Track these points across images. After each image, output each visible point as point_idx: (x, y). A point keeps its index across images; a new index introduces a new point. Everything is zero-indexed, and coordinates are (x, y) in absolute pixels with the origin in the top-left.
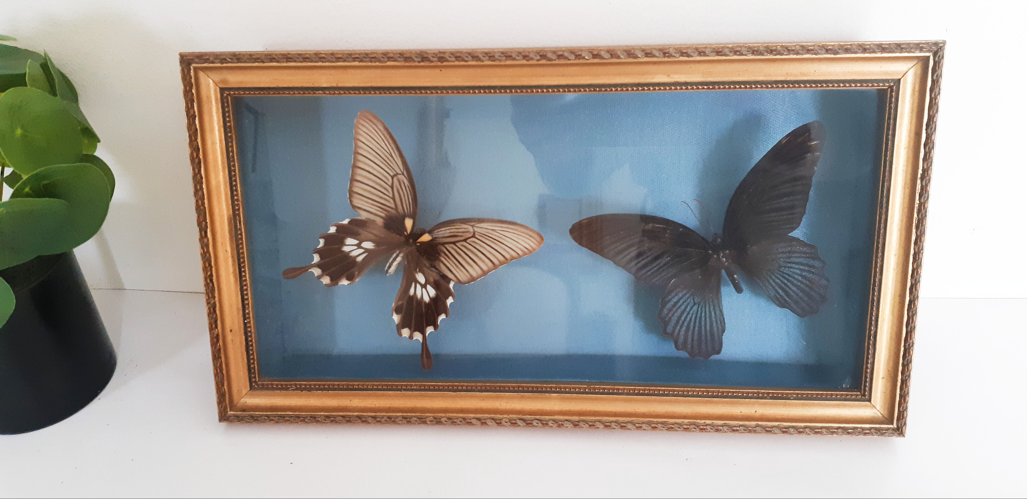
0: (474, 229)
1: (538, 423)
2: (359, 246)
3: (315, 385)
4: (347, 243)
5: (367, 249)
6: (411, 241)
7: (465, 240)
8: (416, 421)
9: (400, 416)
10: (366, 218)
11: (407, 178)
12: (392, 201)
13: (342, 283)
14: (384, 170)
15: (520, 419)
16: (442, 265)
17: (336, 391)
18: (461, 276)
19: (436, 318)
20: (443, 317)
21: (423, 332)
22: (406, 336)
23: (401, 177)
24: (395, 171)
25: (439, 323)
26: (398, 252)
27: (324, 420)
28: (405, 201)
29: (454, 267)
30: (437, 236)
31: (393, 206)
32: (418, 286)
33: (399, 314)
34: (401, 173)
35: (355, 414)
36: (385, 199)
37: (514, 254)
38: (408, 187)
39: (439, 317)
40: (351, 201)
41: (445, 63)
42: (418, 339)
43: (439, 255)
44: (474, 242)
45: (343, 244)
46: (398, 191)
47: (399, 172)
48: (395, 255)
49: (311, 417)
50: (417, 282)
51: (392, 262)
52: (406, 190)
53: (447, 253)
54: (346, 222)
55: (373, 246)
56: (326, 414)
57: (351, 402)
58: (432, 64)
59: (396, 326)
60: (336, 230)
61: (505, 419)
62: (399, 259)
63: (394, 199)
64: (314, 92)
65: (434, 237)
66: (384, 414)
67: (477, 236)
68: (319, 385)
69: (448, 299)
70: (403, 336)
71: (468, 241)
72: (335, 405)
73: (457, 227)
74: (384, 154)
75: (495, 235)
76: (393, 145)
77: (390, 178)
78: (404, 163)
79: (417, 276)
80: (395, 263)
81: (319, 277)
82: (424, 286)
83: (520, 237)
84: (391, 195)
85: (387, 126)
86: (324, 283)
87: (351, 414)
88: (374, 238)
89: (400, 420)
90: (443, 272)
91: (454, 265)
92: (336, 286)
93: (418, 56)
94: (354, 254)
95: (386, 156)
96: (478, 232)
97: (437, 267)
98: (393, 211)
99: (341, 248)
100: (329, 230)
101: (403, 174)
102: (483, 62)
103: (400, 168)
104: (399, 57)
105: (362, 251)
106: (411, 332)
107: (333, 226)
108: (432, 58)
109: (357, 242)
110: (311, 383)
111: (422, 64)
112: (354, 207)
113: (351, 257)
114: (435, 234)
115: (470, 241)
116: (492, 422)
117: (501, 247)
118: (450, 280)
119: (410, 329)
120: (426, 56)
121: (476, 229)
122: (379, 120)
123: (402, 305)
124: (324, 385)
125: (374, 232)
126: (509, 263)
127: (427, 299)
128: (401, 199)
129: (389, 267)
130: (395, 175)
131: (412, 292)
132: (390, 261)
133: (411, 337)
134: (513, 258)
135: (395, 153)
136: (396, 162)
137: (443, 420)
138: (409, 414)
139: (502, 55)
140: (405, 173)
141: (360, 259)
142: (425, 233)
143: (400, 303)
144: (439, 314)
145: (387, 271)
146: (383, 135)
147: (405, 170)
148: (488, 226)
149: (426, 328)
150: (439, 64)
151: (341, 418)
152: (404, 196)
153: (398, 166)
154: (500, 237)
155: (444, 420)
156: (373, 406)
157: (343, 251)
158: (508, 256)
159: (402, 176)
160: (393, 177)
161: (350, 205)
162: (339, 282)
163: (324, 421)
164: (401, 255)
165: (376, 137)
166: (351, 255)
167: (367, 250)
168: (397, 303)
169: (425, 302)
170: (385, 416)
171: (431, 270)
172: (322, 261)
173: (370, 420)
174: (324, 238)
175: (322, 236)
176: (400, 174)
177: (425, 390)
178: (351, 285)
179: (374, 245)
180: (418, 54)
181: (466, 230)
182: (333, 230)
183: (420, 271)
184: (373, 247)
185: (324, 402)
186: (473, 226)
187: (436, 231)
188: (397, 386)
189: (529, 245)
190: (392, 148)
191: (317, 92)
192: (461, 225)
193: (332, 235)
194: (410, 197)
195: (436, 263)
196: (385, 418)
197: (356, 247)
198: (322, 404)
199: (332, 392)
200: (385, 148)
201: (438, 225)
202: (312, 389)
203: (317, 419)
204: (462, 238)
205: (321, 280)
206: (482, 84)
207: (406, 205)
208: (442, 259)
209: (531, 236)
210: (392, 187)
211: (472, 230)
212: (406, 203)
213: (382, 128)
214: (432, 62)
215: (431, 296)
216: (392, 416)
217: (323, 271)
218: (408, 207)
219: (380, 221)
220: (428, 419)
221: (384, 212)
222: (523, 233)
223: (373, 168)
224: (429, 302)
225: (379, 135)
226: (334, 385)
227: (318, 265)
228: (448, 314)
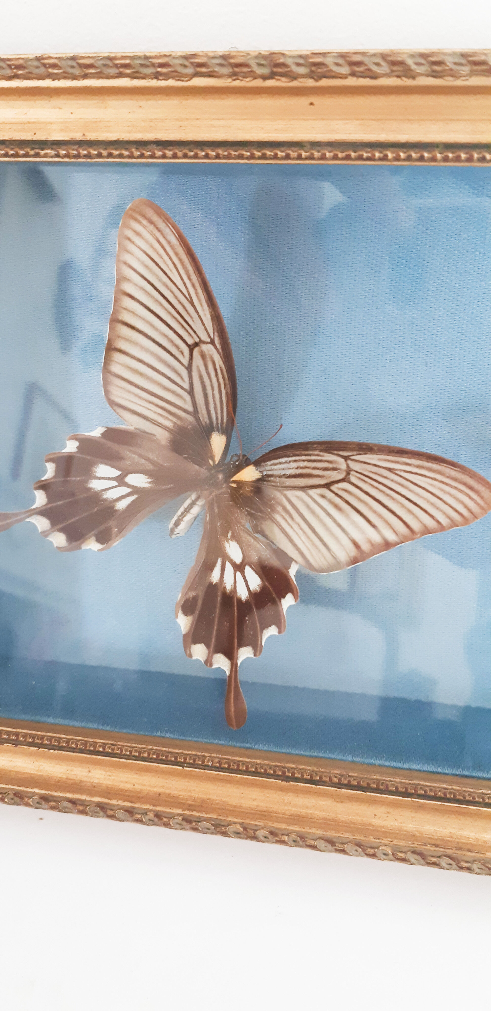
0: (348, 466)
1: (450, 864)
2: (121, 481)
3: (25, 736)
4: (98, 475)
5: (136, 487)
6: (221, 476)
7: (327, 486)
8: (208, 829)
9: (179, 815)
10: (136, 429)
11: (220, 351)
12: (188, 398)
13: (88, 548)
14: (175, 332)
15: (414, 852)
16: (276, 530)
17: (64, 752)
18: (312, 555)
19: (259, 633)
20: (272, 631)
21: (230, 655)
22: (200, 659)
23: (208, 349)
24: (198, 336)
25: (263, 644)
26: (194, 497)
27: (38, 803)
28: (214, 398)
29: (300, 538)
30: (269, 473)
31: (190, 408)
32: (229, 566)
33: (190, 615)
34: (209, 340)
35: (96, 799)
36: (173, 392)
37: (430, 523)
38: (222, 370)
39: (265, 632)
40: (107, 392)
41: (324, 82)
42: (222, 667)
43: (273, 510)
44: (346, 491)
45: (89, 474)
46: (201, 377)
47: (205, 338)
48: (188, 502)
49: (15, 794)
50: (226, 558)
51: (183, 515)
52: (217, 375)
53: (289, 507)
54: (97, 433)
55: (150, 483)
56: (43, 792)
57: (90, 774)
58: (295, 84)
59: (182, 638)
60: (77, 448)
61: (384, 848)
62: (196, 510)
63: (191, 392)
64: (37, 151)
65: (265, 473)
66: (148, 807)
67: (353, 479)
68: (33, 737)
69: (284, 597)
70: (194, 658)
71: (334, 488)
72: (60, 776)
73: (313, 458)
74: (176, 298)
75: (392, 481)
76: (194, 278)
77: (186, 351)
78: (217, 318)
79: (226, 545)
80: (189, 517)
81: (45, 534)
82: (239, 568)
83: (447, 488)
84: (186, 386)
85: (184, 232)
86: (55, 545)
87: (88, 798)
88: (150, 467)
89: (177, 823)
90: (277, 544)
91: (300, 532)
92: (77, 552)
93: (263, 62)
94: (110, 495)
95: (180, 303)
96: (356, 472)
97: (267, 533)
98: (190, 418)
99: (86, 481)
100: (65, 446)
101: (212, 342)
102: (414, 78)
103: (206, 330)
104: (221, 65)
105: (125, 490)
106: (209, 653)
107: (72, 439)
108: (295, 69)
109: (117, 473)
110: (18, 730)
111: (270, 83)
112: (113, 404)
113: (106, 500)
114: (268, 468)
115: (339, 489)
116: (357, 851)
117: (403, 506)
118: (291, 560)
119: (208, 646)
120: (282, 60)
121: (352, 465)
122: (167, 220)
123: (195, 599)
124: (42, 738)
125: (151, 456)
126: (416, 541)
127: (243, 594)
128: (206, 396)
129: (177, 524)
130: (196, 344)
131: (215, 576)
132: (179, 513)
133: (208, 662)
134: (427, 531)
135: (200, 300)
136: (199, 316)
137: (260, 833)
138: (195, 813)
139: (463, 61)
140: (217, 341)
141: (121, 505)
142: (248, 465)
143: (192, 594)
144: (265, 626)
145: (172, 531)
146: (176, 254)
147: (216, 334)
148: (380, 460)
149: (238, 649)
150: (310, 83)
151: (69, 805)
152: (213, 389)
153: (204, 325)
154: (402, 486)
155: (263, 834)
156: (128, 786)
157: (90, 489)
158: (415, 526)
159: (210, 346)
160: (191, 348)
161: (104, 400)
162: (83, 545)
163: (37, 805)
164: (200, 503)
165: (162, 258)
166: (105, 497)
167: (136, 490)
168: (186, 594)
169: (239, 600)
170: (151, 811)
171: (255, 539)
172: (50, 505)
173: (120, 814)
174: (54, 462)
175: (51, 457)
176: (208, 343)
177: (229, 770)
178: (105, 551)
179: (149, 480)
180: (264, 57)
181: (331, 466)
182: (71, 447)
183: (234, 537)
184: (148, 485)
185: (41, 768)
186: (346, 458)
187: (269, 463)
188: (176, 756)
189: (466, 507)
190: (193, 286)
191: (42, 152)
192: (321, 453)
193: (70, 458)
194: (224, 392)
195: (268, 526)
196: (151, 815)
197: (115, 483)
198: (37, 771)
199: (56, 752)
200: (177, 284)
201: (274, 450)
202: (22, 744)
203: (26, 799)
204: (322, 482)
205: (48, 539)
206: (403, 138)
207: (215, 408)
208: (278, 518)
209: (471, 488)
210: (189, 368)
211: (343, 466)
212: (215, 404)
213: (174, 241)
214: (294, 77)
215: (251, 589)
216: (164, 812)
217: (54, 523)
218: (219, 412)
219: (162, 436)
220: (230, 829)
221: (171, 417)
222: (455, 480)
223: (152, 325)
224: (247, 601)
225: (168, 255)
226: (59, 740)
227: (43, 512)
228: (283, 628)
